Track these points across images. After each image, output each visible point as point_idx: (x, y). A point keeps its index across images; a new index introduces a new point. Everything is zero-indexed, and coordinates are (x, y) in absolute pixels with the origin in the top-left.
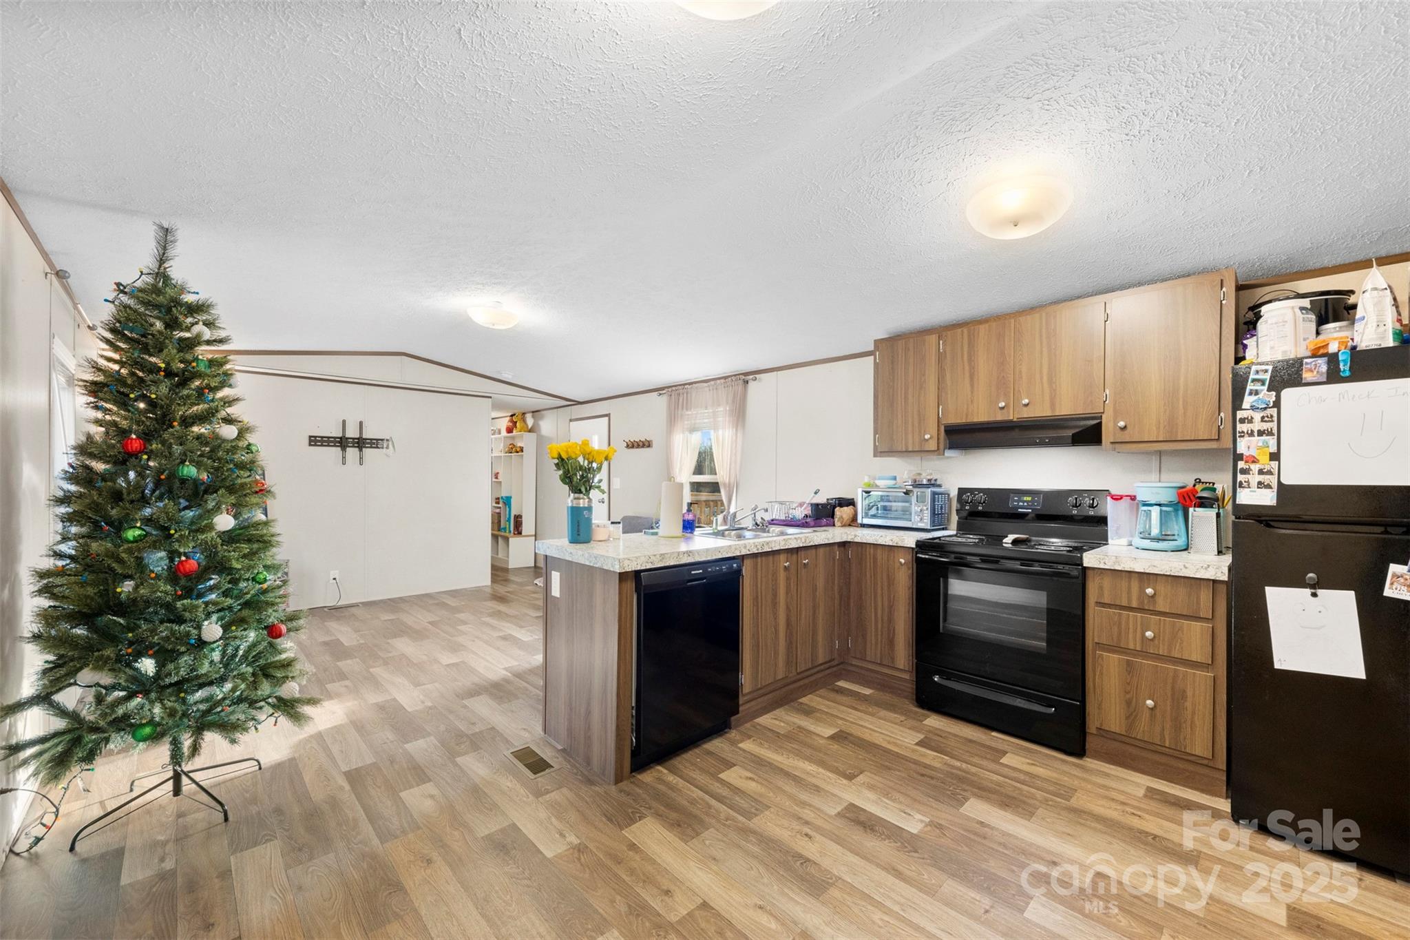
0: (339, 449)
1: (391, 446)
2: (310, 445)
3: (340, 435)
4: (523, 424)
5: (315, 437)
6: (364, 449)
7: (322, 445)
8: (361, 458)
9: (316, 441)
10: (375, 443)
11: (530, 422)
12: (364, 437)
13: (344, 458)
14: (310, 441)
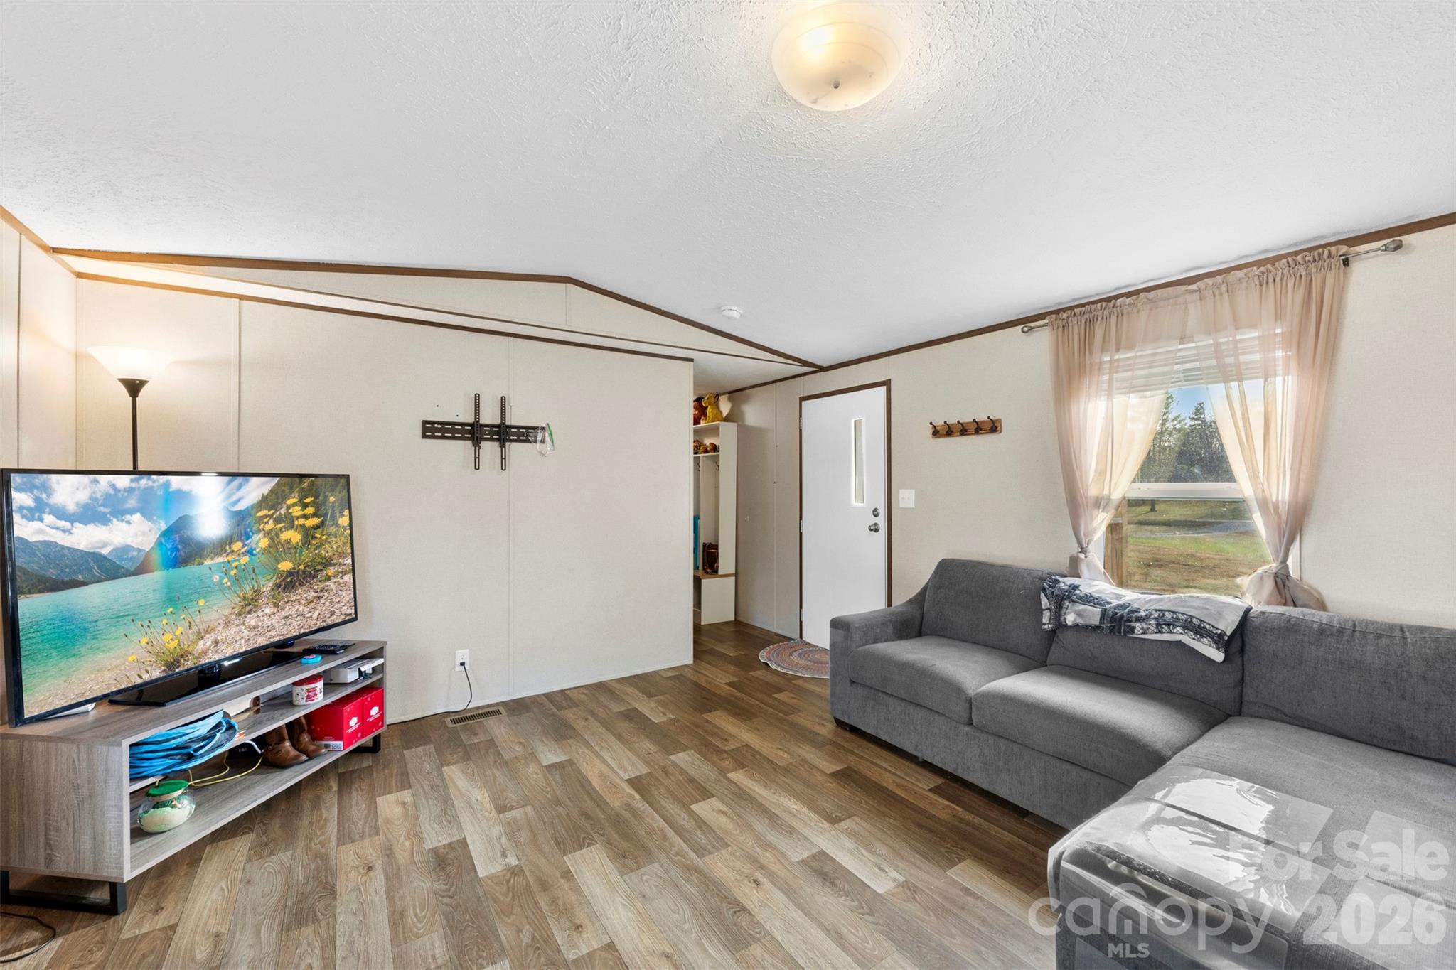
0: (469, 443)
1: (548, 438)
2: (424, 436)
3: (471, 420)
4: (715, 411)
5: (433, 423)
6: (507, 444)
7: (443, 437)
8: (503, 459)
9: (434, 430)
10: (526, 434)
11: (725, 407)
12: (508, 423)
13: (477, 458)
14: (425, 430)
